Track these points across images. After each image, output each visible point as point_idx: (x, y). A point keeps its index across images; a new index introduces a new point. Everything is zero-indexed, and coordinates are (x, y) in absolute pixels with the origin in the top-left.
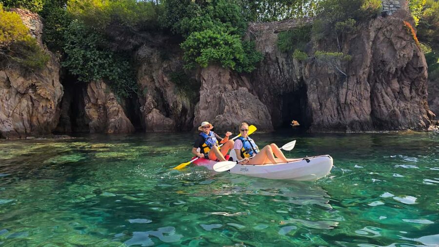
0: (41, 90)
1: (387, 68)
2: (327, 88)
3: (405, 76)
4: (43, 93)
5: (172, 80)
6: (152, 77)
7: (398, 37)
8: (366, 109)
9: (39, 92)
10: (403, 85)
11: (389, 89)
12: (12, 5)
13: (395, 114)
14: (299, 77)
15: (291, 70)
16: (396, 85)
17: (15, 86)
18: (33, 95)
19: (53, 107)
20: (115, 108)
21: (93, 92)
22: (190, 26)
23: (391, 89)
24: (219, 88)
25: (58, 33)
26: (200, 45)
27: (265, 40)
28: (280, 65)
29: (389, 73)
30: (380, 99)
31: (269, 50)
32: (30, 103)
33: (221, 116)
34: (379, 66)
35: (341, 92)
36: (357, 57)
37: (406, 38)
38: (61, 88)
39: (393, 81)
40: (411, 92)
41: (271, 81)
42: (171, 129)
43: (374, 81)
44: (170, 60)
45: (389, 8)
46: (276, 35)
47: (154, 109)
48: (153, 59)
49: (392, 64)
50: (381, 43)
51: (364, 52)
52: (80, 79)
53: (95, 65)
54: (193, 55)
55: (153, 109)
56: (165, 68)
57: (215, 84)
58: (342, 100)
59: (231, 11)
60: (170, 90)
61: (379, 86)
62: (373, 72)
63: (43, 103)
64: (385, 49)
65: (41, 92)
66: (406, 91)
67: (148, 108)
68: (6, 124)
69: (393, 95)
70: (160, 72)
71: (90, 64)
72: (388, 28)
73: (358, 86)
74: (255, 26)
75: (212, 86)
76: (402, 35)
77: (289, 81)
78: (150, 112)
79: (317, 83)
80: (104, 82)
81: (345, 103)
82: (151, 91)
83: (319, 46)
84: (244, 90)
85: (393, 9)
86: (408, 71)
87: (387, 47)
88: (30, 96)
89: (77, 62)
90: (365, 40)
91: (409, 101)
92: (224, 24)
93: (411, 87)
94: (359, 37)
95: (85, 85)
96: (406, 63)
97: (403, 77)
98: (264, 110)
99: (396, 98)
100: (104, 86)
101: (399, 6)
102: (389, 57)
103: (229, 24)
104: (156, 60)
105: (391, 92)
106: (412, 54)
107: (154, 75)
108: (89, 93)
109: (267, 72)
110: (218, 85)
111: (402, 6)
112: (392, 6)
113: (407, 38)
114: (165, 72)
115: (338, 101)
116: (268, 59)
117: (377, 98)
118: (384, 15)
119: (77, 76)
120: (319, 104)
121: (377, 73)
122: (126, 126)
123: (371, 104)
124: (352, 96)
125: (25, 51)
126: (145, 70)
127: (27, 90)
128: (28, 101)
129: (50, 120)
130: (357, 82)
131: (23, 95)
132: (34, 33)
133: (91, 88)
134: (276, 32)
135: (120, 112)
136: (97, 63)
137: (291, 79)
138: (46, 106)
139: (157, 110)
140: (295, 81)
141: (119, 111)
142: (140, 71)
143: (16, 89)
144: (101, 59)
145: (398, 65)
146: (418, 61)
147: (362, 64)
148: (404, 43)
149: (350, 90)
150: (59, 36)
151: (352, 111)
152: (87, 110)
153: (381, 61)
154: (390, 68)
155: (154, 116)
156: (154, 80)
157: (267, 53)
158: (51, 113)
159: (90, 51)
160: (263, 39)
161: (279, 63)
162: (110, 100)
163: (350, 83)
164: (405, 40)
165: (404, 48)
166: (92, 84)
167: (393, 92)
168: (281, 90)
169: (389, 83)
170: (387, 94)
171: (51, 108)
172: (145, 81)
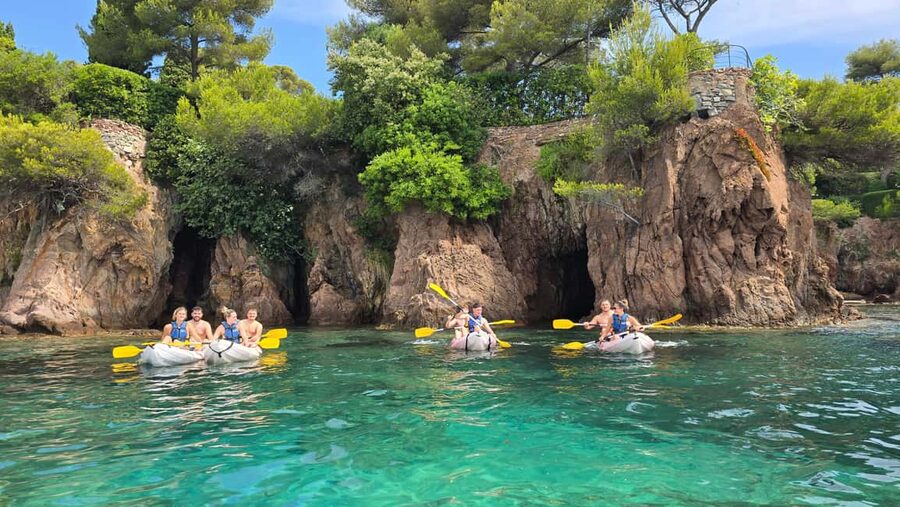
0: (129, 254)
1: (708, 209)
2: (612, 246)
3: (745, 225)
4: (133, 259)
5: (359, 232)
6: (327, 227)
7: (725, 155)
8: (672, 284)
9: (126, 256)
10: (741, 242)
11: (715, 249)
12: (97, 113)
13: (722, 295)
14: (579, 226)
15: (566, 212)
16: (727, 241)
17: (89, 248)
18: (116, 262)
19: (150, 282)
20: (254, 283)
21: (224, 254)
22: (376, 141)
23: (720, 250)
24: (427, 246)
25: (169, 156)
26: (389, 176)
27: (518, 160)
28: (546, 202)
29: (712, 220)
30: (700, 267)
31: (524, 176)
32: (113, 275)
33: (419, 296)
34: (696, 206)
35: (627, 254)
36: (654, 191)
37: (739, 156)
38: (168, 249)
39: (720, 234)
40: (757, 253)
41: (532, 231)
42: (348, 321)
43: (690, 234)
44: (358, 196)
45: (713, 102)
46: (539, 149)
47: (325, 284)
48: (332, 195)
49: (715, 203)
50: (698, 164)
51: (664, 183)
52: (202, 233)
53: (225, 209)
54: (379, 192)
55: (321, 284)
56: (348, 211)
57: (422, 239)
58: (630, 270)
59: (447, 114)
60: (357, 250)
61: (697, 242)
62: (686, 217)
63: (133, 277)
64: (704, 176)
65: (130, 257)
66: (748, 252)
67: (314, 282)
68: (66, 311)
69: (723, 259)
70: (341, 217)
71: (218, 209)
72: (708, 139)
73: (657, 243)
74: (502, 134)
75: (415, 242)
76: (730, 150)
77: (565, 233)
78: (316, 290)
79: (599, 237)
80: (243, 237)
81: (634, 275)
82: (324, 251)
83: (606, 170)
84: (472, 249)
85: (719, 104)
86: (749, 215)
87: (709, 172)
88: (113, 264)
89: (197, 206)
90: (669, 162)
91: (753, 271)
92: (436, 137)
93: (757, 245)
94: (659, 155)
95: (212, 243)
96: (741, 201)
97: (742, 228)
98: (509, 285)
99: (730, 265)
100: (243, 243)
101: (733, 99)
102: (710, 191)
103: (445, 135)
104: (336, 196)
105: (720, 253)
106: (750, 186)
107: (331, 222)
108: (218, 257)
109: (524, 216)
110: (425, 241)
111: (739, 99)
112: (717, 99)
113: (742, 155)
114: (349, 217)
115: (624, 270)
116: (524, 193)
117: (696, 266)
118: (704, 115)
119: (199, 228)
120: (601, 275)
121: (693, 218)
122: (271, 315)
123: (686, 277)
124: (646, 261)
125: (108, 189)
126: (318, 214)
127: (107, 253)
128: (109, 271)
129: (147, 303)
130: (655, 238)
131: (101, 262)
132: (129, 158)
133: (221, 247)
134: (539, 144)
135: (265, 289)
136: (229, 207)
137: (568, 228)
138: (139, 280)
139: (330, 286)
140: (575, 232)
141: (262, 288)
142: (309, 216)
143: (89, 252)
144: (236, 199)
145: (726, 205)
146: (762, 199)
147: (660, 204)
148: (735, 165)
149: (642, 250)
150: (169, 161)
151: (647, 290)
152: (212, 287)
153: (699, 198)
154: (712, 212)
155: (322, 298)
156: (331, 232)
157: (521, 183)
158: (148, 291)
159: (218, 186)
160: (513, 158)
161: (543, 200)
162: (248, 269)
163: (643, 237)
164: (738, 160)
165: (736, 173)
166: (223, 241)
167: (723, 254)
168: (553, 249)
169: (714, 238)
170: (711, 256)
171: (147, 282)
172: (315, 234)
